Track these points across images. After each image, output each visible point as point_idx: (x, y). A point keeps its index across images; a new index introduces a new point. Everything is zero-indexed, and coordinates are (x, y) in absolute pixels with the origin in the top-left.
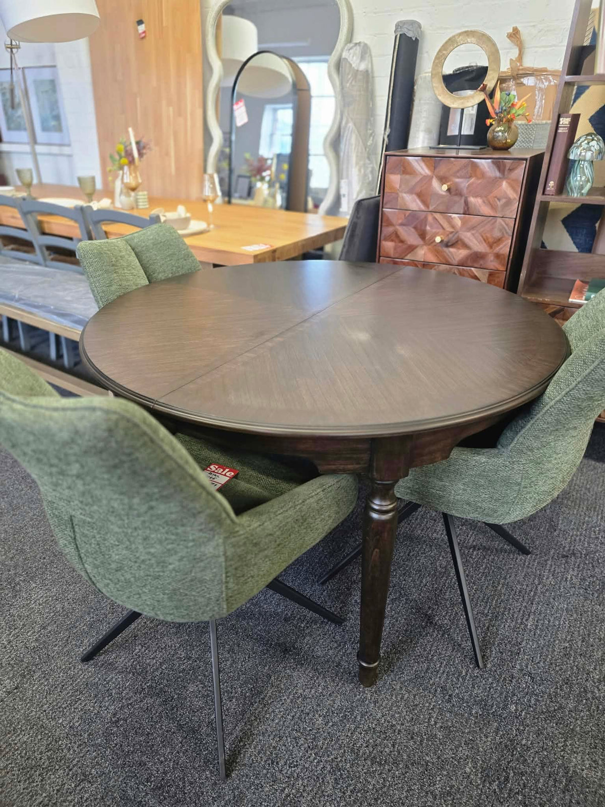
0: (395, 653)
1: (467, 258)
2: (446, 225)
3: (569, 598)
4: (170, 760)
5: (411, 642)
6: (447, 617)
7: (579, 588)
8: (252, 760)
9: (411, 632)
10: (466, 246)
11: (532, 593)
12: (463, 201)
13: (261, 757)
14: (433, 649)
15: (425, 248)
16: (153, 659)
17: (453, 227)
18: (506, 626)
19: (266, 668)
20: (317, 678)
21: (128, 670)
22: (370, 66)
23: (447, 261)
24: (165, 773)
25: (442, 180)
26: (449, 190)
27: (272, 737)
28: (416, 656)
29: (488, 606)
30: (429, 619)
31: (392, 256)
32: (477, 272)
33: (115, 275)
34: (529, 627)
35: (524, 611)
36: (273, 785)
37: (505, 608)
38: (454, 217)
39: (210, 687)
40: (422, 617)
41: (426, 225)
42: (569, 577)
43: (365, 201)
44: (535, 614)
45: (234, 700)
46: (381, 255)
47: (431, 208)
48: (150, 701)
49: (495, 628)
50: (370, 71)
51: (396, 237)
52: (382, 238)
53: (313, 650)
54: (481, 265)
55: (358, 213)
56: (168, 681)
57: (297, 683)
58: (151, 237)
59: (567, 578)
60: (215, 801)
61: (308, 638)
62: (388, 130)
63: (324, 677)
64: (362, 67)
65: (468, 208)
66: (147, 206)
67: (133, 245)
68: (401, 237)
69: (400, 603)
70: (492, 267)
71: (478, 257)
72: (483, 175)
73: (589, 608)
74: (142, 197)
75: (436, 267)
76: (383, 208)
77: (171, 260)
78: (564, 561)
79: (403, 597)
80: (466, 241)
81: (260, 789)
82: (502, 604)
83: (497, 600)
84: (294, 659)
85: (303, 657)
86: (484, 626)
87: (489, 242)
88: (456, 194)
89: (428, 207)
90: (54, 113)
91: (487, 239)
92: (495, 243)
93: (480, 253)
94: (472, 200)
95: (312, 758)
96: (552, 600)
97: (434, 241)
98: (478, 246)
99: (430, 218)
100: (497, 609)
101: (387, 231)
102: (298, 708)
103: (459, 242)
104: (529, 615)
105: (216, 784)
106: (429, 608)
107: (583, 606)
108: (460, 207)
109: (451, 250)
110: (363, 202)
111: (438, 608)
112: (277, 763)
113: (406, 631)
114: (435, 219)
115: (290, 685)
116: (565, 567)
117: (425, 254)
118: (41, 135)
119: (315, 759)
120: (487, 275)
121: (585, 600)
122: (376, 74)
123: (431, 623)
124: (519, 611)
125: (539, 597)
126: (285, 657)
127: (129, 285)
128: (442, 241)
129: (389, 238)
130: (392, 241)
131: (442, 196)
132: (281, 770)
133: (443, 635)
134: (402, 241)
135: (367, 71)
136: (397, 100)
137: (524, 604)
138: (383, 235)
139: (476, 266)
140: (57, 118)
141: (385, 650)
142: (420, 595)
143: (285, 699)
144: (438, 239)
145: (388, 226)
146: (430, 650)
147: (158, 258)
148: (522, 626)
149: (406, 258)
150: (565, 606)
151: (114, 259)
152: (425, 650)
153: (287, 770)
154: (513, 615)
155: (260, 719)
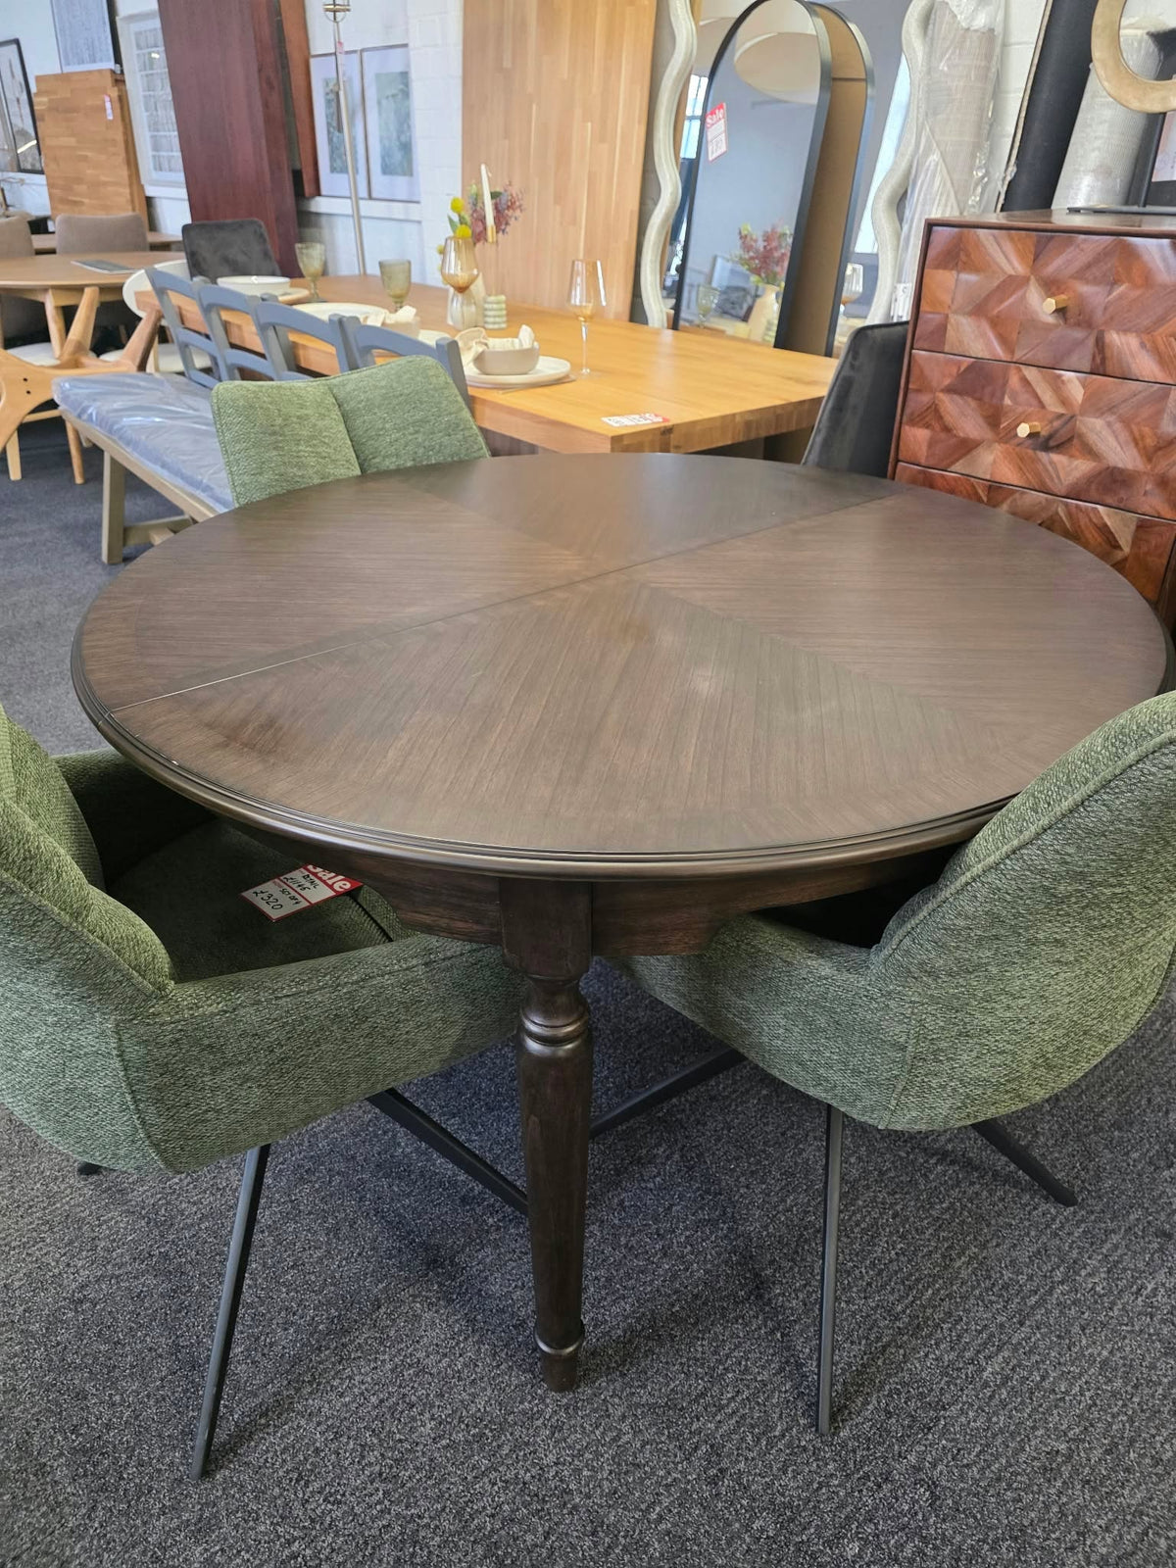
0: (648, 1338)
1: (1091, 479)
2: (1047, 396)
3: (1125, 1338)
4: (129, 1406)
5: (695, 1324)
6: (801, 1296)
7: (1163, 1321)
8: (266, 1461)
9: (705, 1304)
10: (1090, 452)
11: (1034, 1299)
12: (1091, 342)
13: (284, 1461)
14: (736, 1354)
15: (998, 448)
16: (195, 1203)
17: (1064, 401)
18: (931, 1356)
19: (380, 1286)
20: (466, 1339)
21: (143, 1212)
23: (1043, 483)
24: (108, 1426)
25: (1051, 286)
26: (1061, 311)
27: (323, 1427)
28: (689, 1359)
29: (910, 1298)
30: (759, 1288)
31: (923, 461)
32: (1108, 515)
34: (985, 1374)
35: (992, 1335)
36: (278, 1524)
37: (949, 1314)
38: (1070, 381)
39: (262, 1289)
40: (746, 1278)
41: (1002, 398)
42: (1150, 1287)
43: (876, 331)
44: (1015, 1350)
45: (292, 1331)
46: (900, 458)
47: (1018, 356)
48: (151, 1281)
49: (902, 1351)
50: (999, 30)
51: (932, 416)
52: (905, 419)
53: (486, 1278)
54: (1121, 500)
55: (855, 358)
56: (198, 1254)
57: (422, 1337)
59: (1143, 1287)
60: (164, 1513)
61: (488, 1250)
62: (1012, 169)
63: (480, 1342)
64: (981, 21)
65: (1103, 360)
67: (341, 395)
68: (948, 419)
69: (711, 1233)
70: (1146, 508)
71: (1115, 481)
72: (1147, 279)
73: (1166, 1376)
74: (495, 306)
75: (1017, 495)
76: (912, 348)
78: (1156, 1246)
79: (724, 1223)
80: (1092, 438)
81: (251, 1523)
82: (946, 1303)
83: (938, 1290)
84: (441, 1285)
85: (461, 1286)
86: (878, 1339)
87: (1145, 448)
88: (1078, 324)
89: (1012, 352)
90: (403, 139)
91: (1143, 437)
92: (1160, 449)
93: (1121, 471)
94: (1114, 338)
95: (375, 1498)
96: (1076, 1329)
97: (1016, 435)
98: (1120, 454)
99: (1014, 381)
100: (929, 1311)
101: (918, 401)
102: (400, 1386)
103: (1075, 441)
104: (1000, 1349)
105: (180, 1481)
106: (772, 1262)
107: (1152, 1367)
108: (1083, 358)
109: (1055, 457)
110: (869, 332)
111: (791, 1268)
112: (307, 1485)
113: (696, 1297)
114: (1025, 382)
115: (407, 1336)
116: (1152, 1259)
117: (995, 461)
119: (379, 1502)
120: (1133, 527)
121: (1166, 1354)
123: (760, 1297)
124: (980, 1332)
125: (1048, 1312)
126: (427, 1275)
128: (1031, 435)
129: (918, 420)
130: (927, 426)
131: (1048, 328)
132: (307, 1501)
133: (772, 1332)
134: (947, 429)
135: (992, 30)
137: (1000, 1319)
138: (908, 411)
139: (1109, 501)
140: (407, 148)
141: (630, 1325)
142: (766, 1227)
143: (383, 1361)
144: (1023, 430)
145: (918, 391)
146: (728, 1356)
148: (971, 1367)
149: (953, 468)
150: (1105, 1353)
152: (715, 1353)
153: (318, 1505)
154: (959, 1337)
155: (319, 1384)
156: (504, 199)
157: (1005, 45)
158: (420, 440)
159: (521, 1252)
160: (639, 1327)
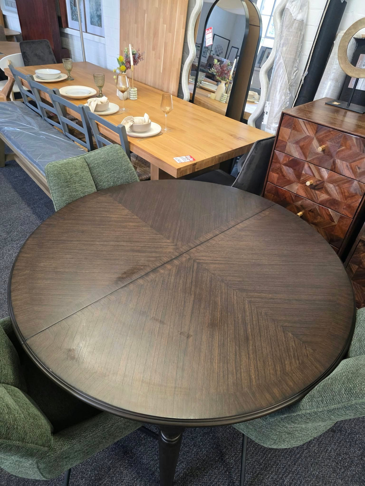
0: (190, 476)
1: (327, 201)
2: (316, 174)
3: (323, 467)
5: (204, 470)
6: (234, 458)
7: (333, 461)
9: (206, 463)
10: (327, 192)
11: (298, 455)
12: (332, 161)
14: (216, 480)
15: (299, 185)
17: (321, 177)
18: (270, 477)
19: (110, 462)
20: (137, 480)
22: (306, 16)
23: (312, 198)
25: (321, 142)
26: (323, 150)
28: (202, 483)
29: (264, 457)
30: (222, 456)
31: (275, 183)
32: (332, 212)
33: (67, 189)
34: (285, 482)
35: (287, 469)
37: (275, 462)
38: (323, 171)
40: (218, 453)
41: (302, 170)
42: (330, 449)
43: (264, 141)
44: (293, 474)
45: (84, 480)
46: (268, 180)
47: (308, 159)
49: (262, 476)
50: (305, 21)
51: (280, 171)
52: (270, 170)
53: (142, 457)
54: (336, 209)
55: (256, 150)
57: (123, 480)
58: (103, 157)
59: (327, 450)
61: (142, 447)
62: (306, 72)
63: (141, 481)
64: (299, 17)
65: (335, 167)
66: (136, 99)
67: (89, 162)
68: (284, 173)
69: (208, 437)
70: (343, 213)
71: (335, 203)
73: (333, 480)
74: (133, 92)
75: (304, 200)
76: (274, 149)
77: (115, 173)
78: (331, 435)
79: (211, 433)
80: (329, 189)
82: (274, 459)
83: (272, 454)
84: (128, 460)
85: (134, 461)
86: (256, 472)
87: (345, 195)
88: (328, 155)
89: (306, 158)
90: (98, 13)
91: (344, 193)
92: (350, 197)
93: (337, 201)
94: (338, 162)
96: (310, 465)
97: (305, 183)
98: (337, 196)
99: (306, 166)
100: (270, 462)
101: (275, 166)
103: (323, 189)
104: (289, 474)
106: (225, 447)
107: (330, 477)
108: (329, 164)
109: (317, 192)
110: (261, 142)
111: (231, 449)
113: (204, 460)
114: (309, 167)
115: (119, 480)
116: (330, 440)
117: (298, 189)
118: (90, 27)
120: (339, 217)
121: (333, 472)
122: (309, 23)
123: (222, 459)
124: (284, 468)
125: (302, 460)
126: (124, 457)
127: (77, 195)
128: (311, 185)
129: (274, 171)
130: (278, 174)
131: (318, 154)
133: (226, 472)
134: (283, 176)
135: (303, 21)
136: (318, 50)
137: (289, 463)
138: (272, 168)
139: (332, 208)
140: (100, 17)
141: (185, 472)
142: (223, 434)
144: (308, 183)
145: (276, 163)
146: (213, 481)
147: (104, 172)
148: (281, 480)
149: (285, 188)
150: (317, 473)
151: (69, 177)
152: (210, 480)
154: (278, 470)
156: (137, 56)
157: (306, 25)
158: (115, 175)
159: (152, 447)
160: (188, 472)
